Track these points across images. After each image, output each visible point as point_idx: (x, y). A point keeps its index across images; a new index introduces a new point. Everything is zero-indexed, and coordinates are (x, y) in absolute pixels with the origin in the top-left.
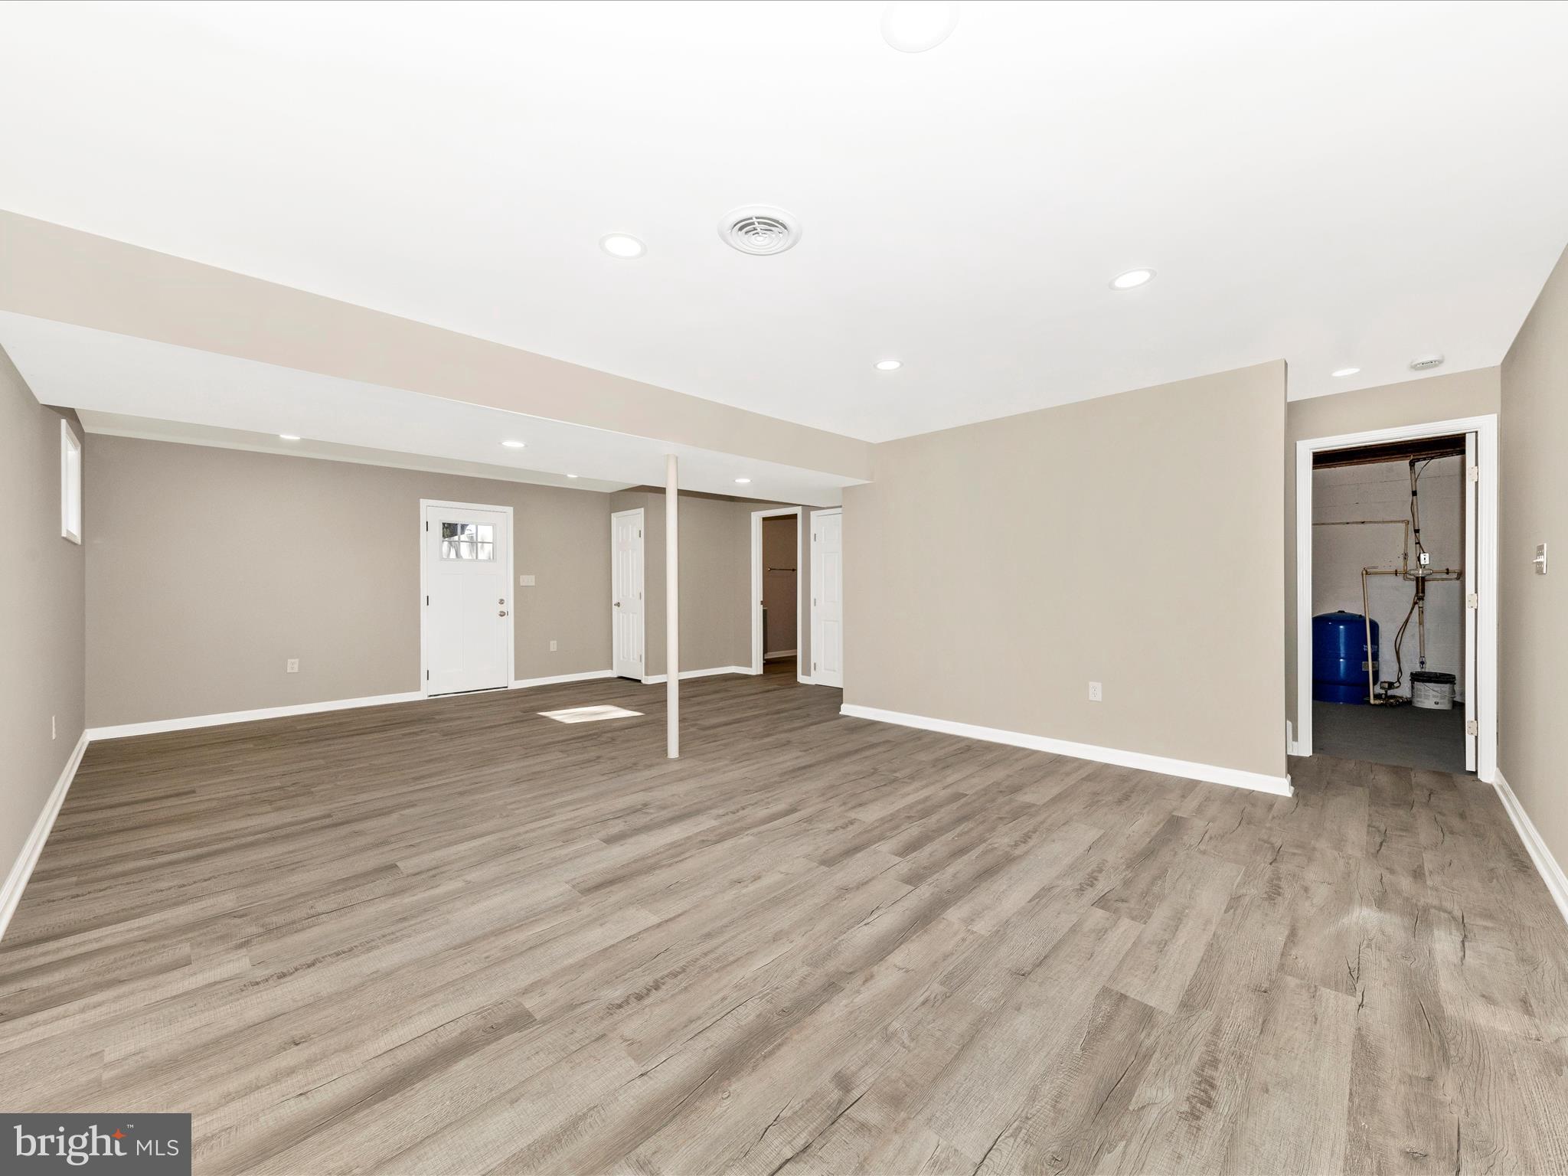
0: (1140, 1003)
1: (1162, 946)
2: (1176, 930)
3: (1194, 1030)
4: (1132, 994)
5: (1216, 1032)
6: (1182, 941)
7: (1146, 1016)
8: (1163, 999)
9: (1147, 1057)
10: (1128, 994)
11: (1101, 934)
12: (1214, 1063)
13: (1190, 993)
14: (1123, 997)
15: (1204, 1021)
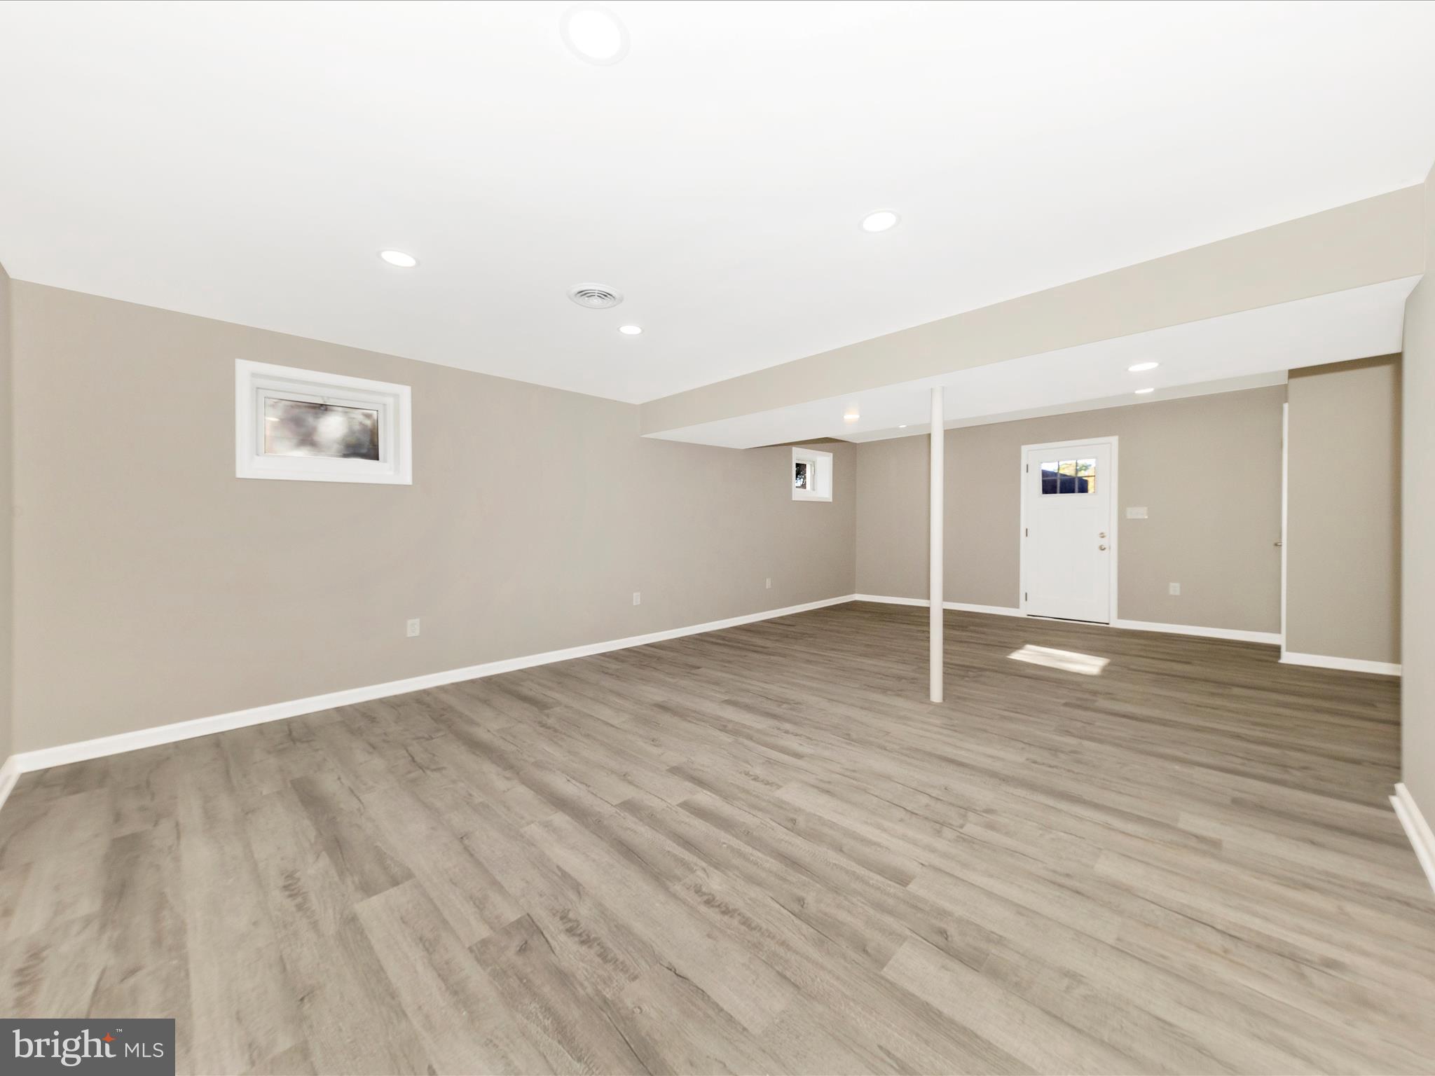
0: (380, 891)
1: (427, 944)
2: (439, 975)
3: (330, 911)
4: (393, 891)
5: (315, 925)
6: (420, 968)
7: (368, 889)
8: (370, 909)
9: (341, 874)
10: (395, 888)
11: (480, 904)
12: (299, 907)
13: (361, 932)
14: (395, 883)
15: (330, 925)
